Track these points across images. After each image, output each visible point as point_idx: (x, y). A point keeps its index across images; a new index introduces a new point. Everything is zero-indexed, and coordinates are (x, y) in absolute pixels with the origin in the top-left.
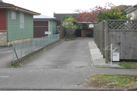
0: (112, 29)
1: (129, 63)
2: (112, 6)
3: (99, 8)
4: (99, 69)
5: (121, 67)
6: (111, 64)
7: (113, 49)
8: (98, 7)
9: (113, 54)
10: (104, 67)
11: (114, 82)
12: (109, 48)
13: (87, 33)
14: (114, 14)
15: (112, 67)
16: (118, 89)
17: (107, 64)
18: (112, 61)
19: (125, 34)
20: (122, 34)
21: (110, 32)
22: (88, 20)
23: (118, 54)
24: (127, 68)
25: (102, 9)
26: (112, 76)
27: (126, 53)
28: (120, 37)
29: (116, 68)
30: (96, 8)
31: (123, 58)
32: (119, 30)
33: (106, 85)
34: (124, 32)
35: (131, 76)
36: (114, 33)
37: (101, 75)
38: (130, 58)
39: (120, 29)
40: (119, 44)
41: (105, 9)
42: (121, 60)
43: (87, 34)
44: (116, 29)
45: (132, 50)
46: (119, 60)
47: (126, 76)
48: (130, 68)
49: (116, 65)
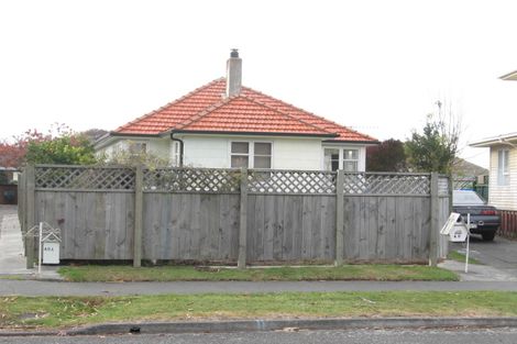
0: (45, 186)
1: (84, 268)
2: (66, 130)
3: (36, 134)
4: (9, 282)
5: (62, 278)
6: (40, 272)
7: (44, 235)
8: (33, 132)
9: (46, 245)
10: (20, 278)
11: (40, 314)
12: (37, 231)
13: (6, 193)
14: (65, 149)
15: (41, 277)
16: (45, 331)
17: (30, 272)
18: (42, 264)
19: (75, 198)
20: (67, 199)
21: (39, 194)
22: (8, 163)
23: (56, 247)
24: (75, 281)
25: (41, 138)
26: (37, 299)
27: (76, 245)
28: (62, 205)
29: (50, 280)
30: (27, 135)
31: (71, 257)
32: (61, 189)
33: (19, 324)
34: (73, 194)
35: (81, 300)
36: (49, 196)
37: (10, 298)
38: (87, 256)
39: (63, 186)
40: (61, 222)
41: (48, 137)
42: (64, 262)
43: (6, 197)
44: (54, 186)
45: (91, 237)
46: (58, 262)
47: (70, 300)
48: (84, 281)
49: (52, 274)
